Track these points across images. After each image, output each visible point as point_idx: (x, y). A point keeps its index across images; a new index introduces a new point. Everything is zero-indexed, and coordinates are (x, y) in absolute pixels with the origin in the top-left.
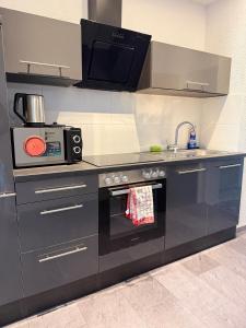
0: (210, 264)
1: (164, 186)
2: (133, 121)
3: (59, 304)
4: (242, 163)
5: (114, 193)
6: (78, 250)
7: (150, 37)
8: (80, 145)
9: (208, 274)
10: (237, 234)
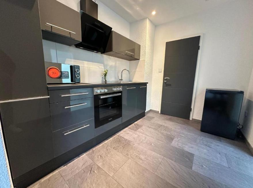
0: (139, 126)
1: (122, 94)
2: (103, 67)
3: (75, 157)
4: (146, 86)
5: (102, 97)
6: (85, 127)
7: (112, 28)
8: (79, 74)
9: (139, 130)
10: (146, 115)
